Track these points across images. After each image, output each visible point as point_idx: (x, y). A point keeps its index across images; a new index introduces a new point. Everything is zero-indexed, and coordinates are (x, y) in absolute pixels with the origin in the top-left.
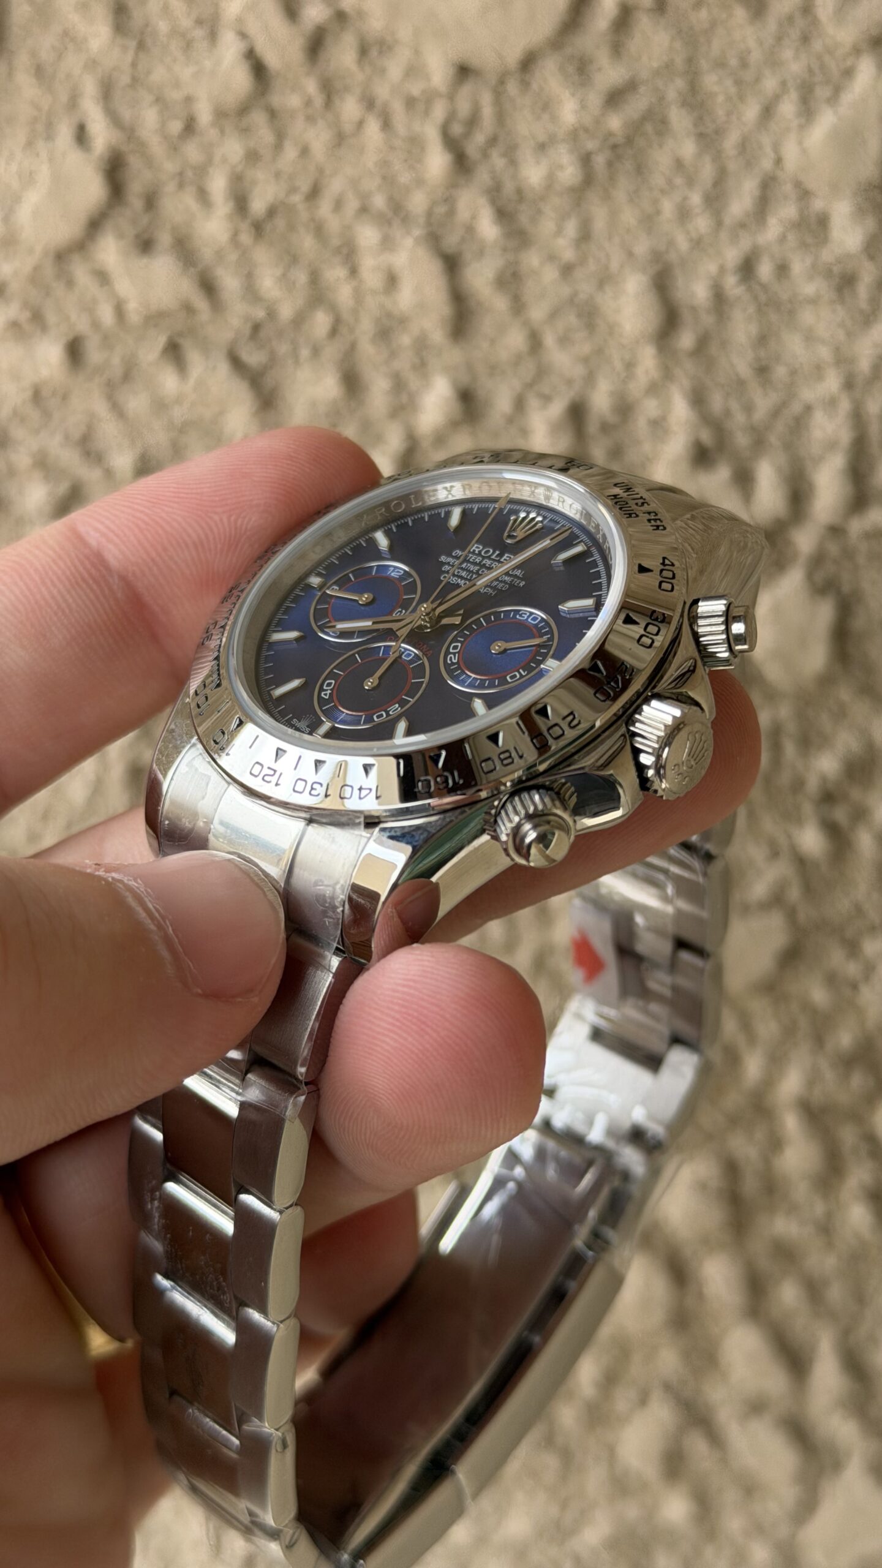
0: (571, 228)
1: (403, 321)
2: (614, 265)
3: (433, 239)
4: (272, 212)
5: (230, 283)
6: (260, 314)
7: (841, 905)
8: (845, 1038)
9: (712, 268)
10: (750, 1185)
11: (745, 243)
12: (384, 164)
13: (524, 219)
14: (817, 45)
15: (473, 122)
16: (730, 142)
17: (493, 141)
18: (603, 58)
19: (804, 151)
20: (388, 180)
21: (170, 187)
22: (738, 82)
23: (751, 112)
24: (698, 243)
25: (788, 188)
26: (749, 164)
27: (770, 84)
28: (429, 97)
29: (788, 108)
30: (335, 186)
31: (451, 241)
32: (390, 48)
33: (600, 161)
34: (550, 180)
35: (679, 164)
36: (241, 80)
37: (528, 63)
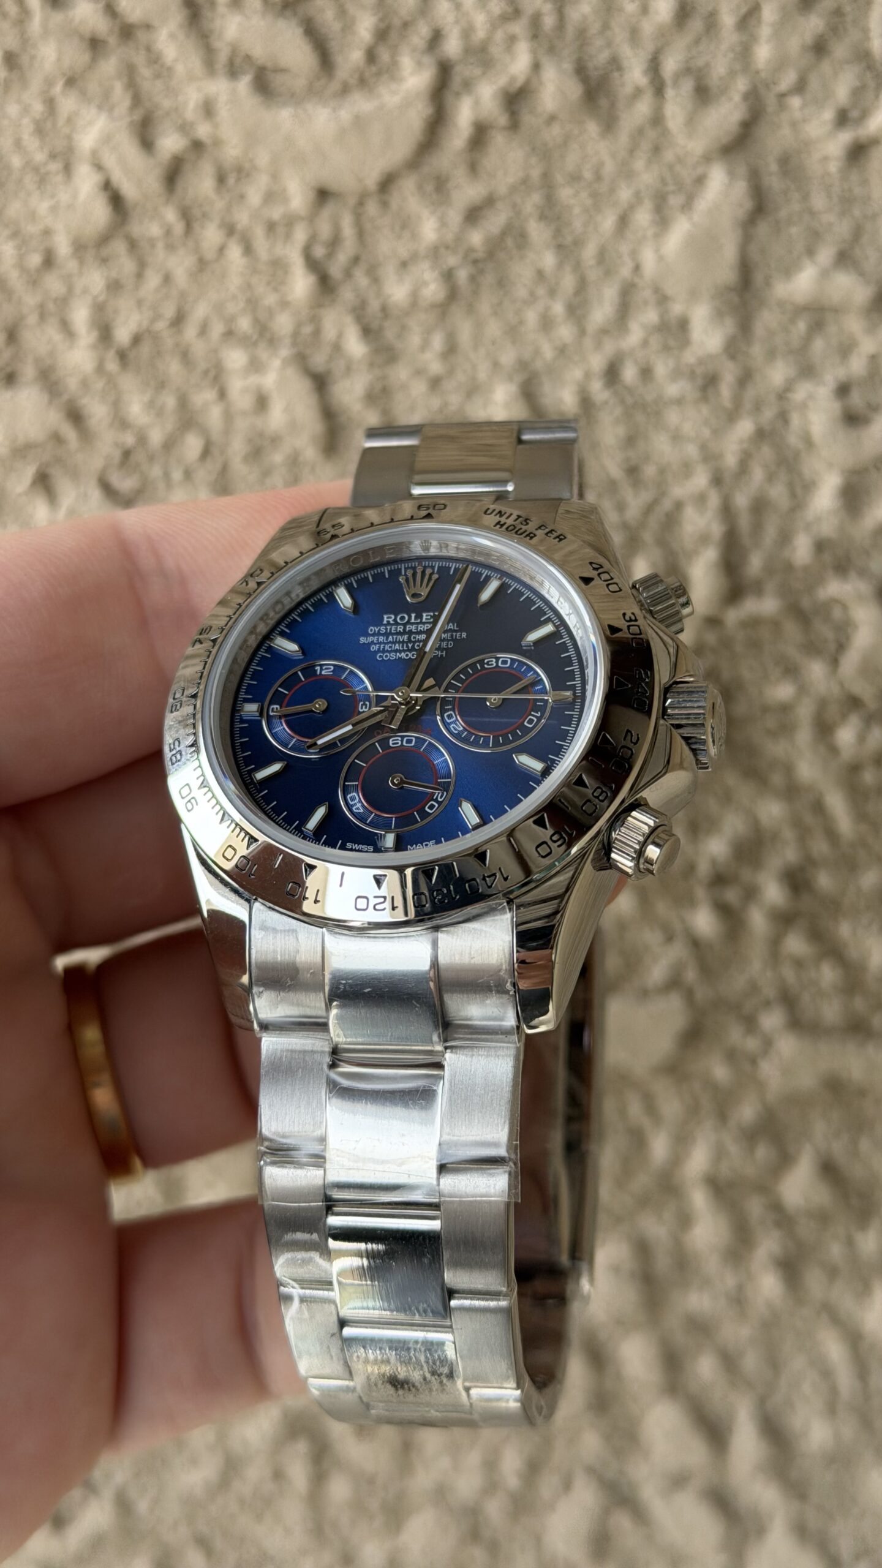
0: (438, 342)
1: (275, 440)
2: (482, 375)
3: (301, 360)
4: (137, 340)
5: (97, 411)
6: (129, 439)
7: (736, 983)
8: (747, 1112)
9: (577, 374)
10: (663, 1263)
11: (609, 348)
12: (249, 286)
13: (390, 333)
14: (669, 156)
15: (335, 242)
16: (589, 252)
17: (356, 260)
18: (460, 175)
19: (661, 258)
20: (252, 304)
21: (32, 319)
22: (594, 195)
23: (608, 222)
24: (562, 351)
25: (647, 294)
26: (608, 273)
27: (625, 194)
28: (290, 222)
29: (643, 217)
30: (200, 311)
31: (319, 361)
32: (248, 175)
33: (462, 275)
34: (415, 296)
35: (540, 274)
36: (100, 213)
37: (387, 183)
